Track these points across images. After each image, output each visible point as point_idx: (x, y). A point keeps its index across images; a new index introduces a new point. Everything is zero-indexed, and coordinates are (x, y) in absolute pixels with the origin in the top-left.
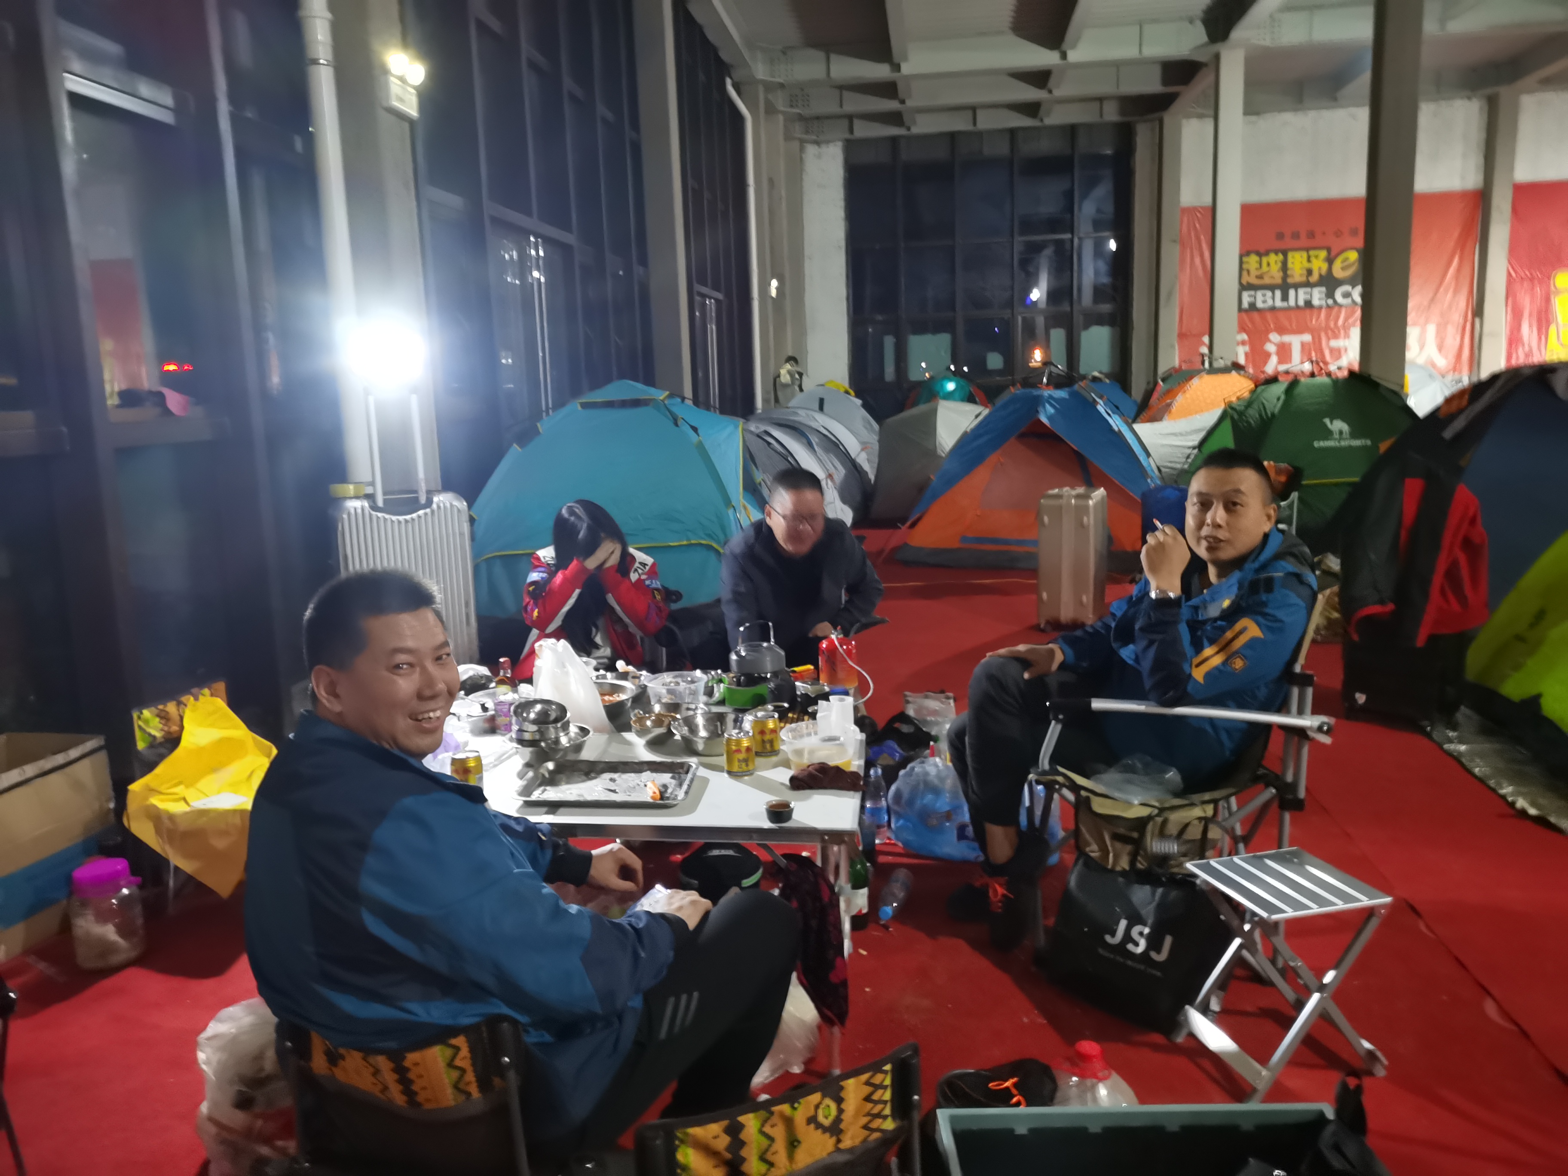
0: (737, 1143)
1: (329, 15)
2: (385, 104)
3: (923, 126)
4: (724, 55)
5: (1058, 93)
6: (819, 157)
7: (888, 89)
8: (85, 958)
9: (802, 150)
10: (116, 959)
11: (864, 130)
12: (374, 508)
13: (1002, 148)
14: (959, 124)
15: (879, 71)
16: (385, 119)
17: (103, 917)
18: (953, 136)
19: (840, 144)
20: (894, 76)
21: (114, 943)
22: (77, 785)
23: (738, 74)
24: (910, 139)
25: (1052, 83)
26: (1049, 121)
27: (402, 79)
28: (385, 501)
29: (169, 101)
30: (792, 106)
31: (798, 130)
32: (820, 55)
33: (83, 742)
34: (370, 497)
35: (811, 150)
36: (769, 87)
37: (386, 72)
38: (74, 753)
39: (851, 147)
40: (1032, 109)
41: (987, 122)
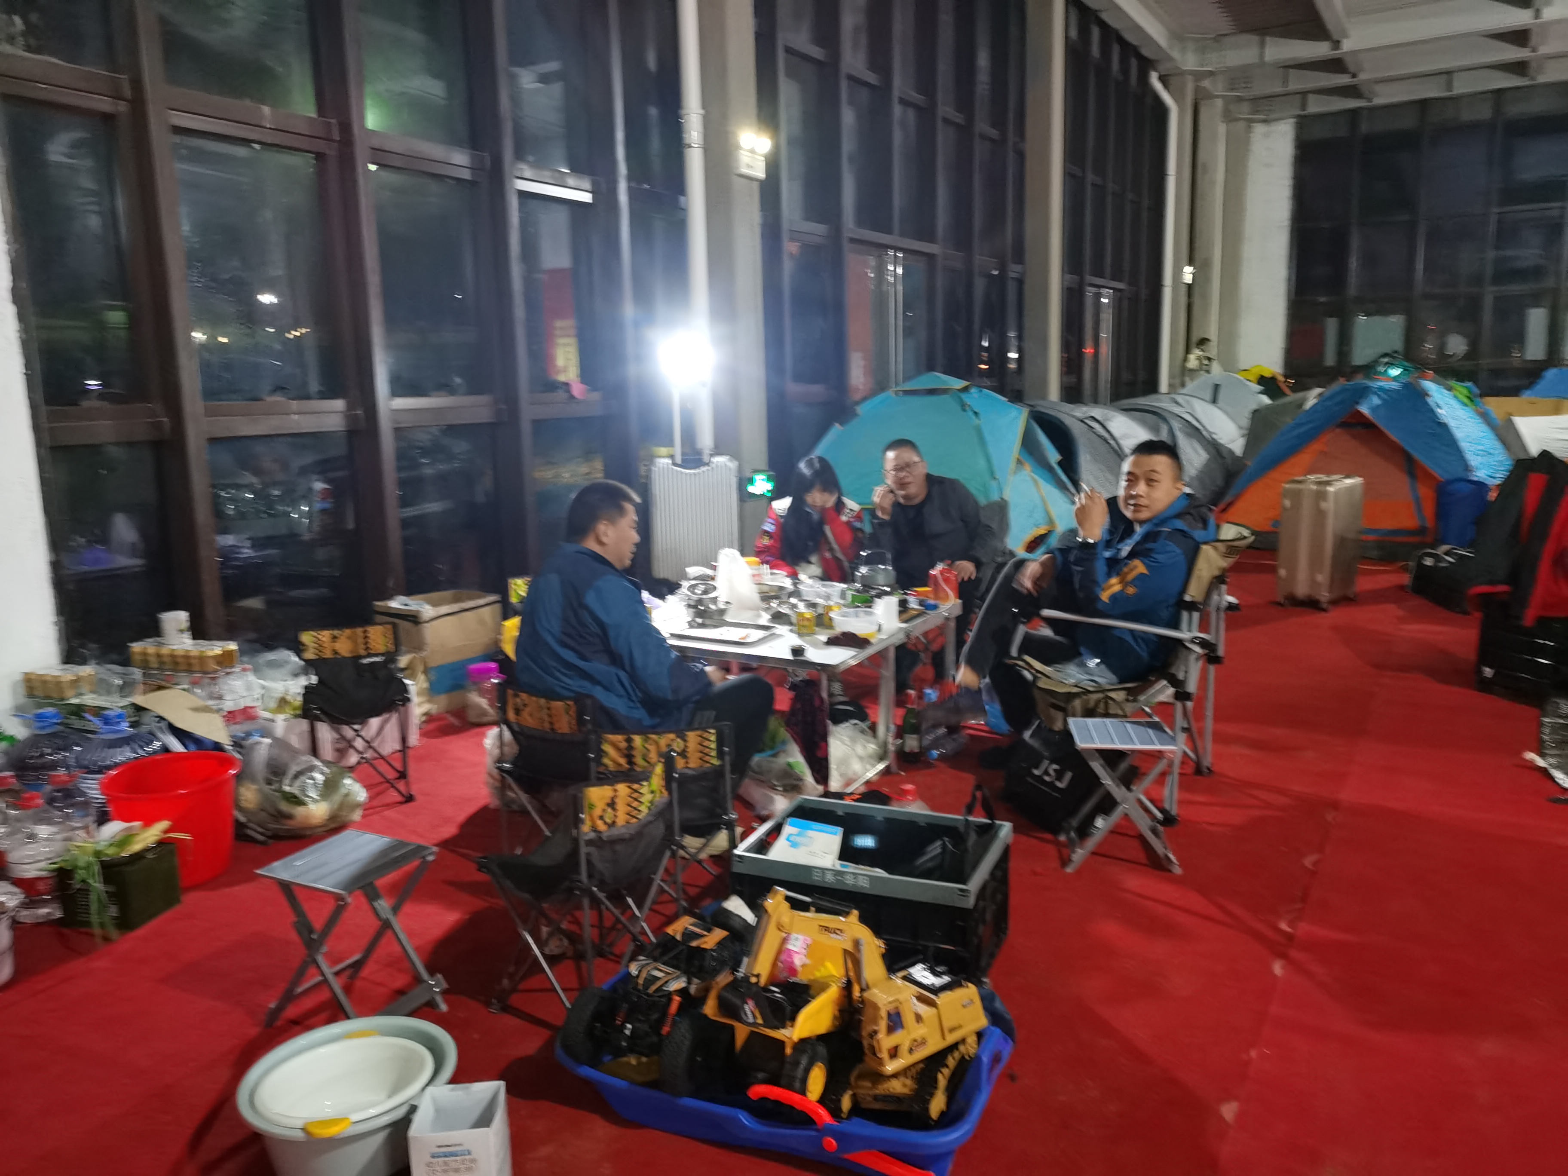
0: (630, 748)
1: (702, 112)
2: (738, 172)
3: (1384, 96)
4: (1146, 52)
5: (1543, 50)
6: (1266, 135)
7: (1336, 65)
8: (472, 717)
9: (1249, 129)
10: (485, 719)
11: (1316, 106)
12: (675, 464)
13: (1484, 113)
14: (1432, 91)
15: (1320, 50)
16: (738, 182)
17: (482, 693)
18: (1423, 104)
19: (1292, 121)
20: (1336, 53)
21: (485, 709)
22: (482, 622)
23: (1164, 68)
24: (1373, 110)
25: (1534, 40)
26: (1542, 79)
27: (752, 151)
28: (683, 460)
29: (587, 185)
30: (1232, 90)
31: (1244, 110)
32: (1254, 38)
33: (484, 597)
34: (672, 457)
35: (1259, 129)
36: (1199, 76)
37: (738, 147)
38: (482, 602)
39: (1303, 124)
40: (1519, 68)
41: (1461, 87)
